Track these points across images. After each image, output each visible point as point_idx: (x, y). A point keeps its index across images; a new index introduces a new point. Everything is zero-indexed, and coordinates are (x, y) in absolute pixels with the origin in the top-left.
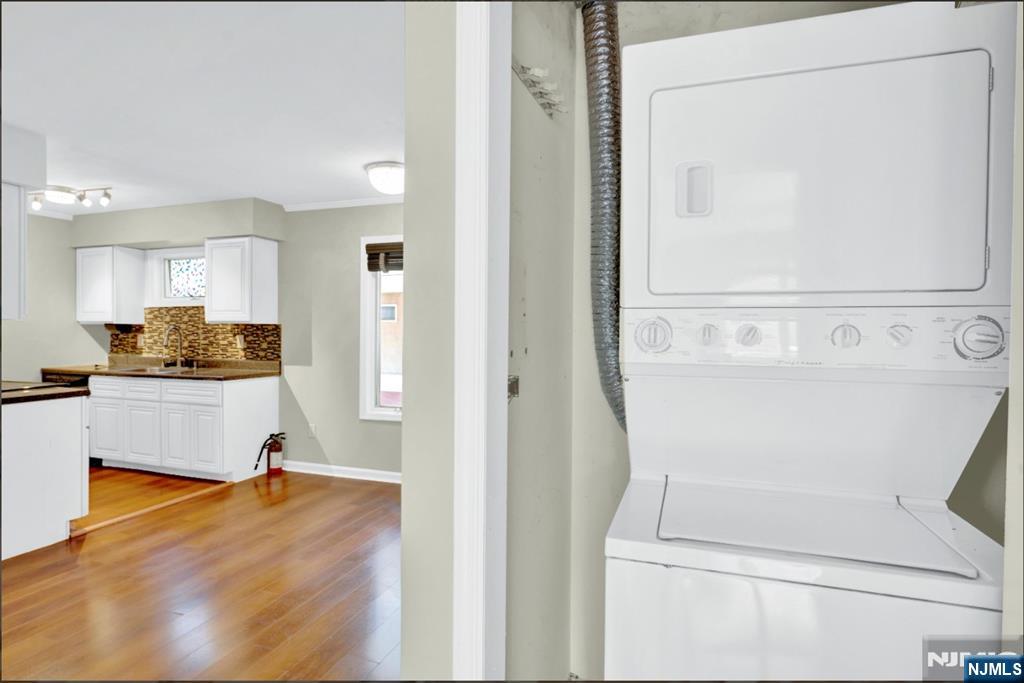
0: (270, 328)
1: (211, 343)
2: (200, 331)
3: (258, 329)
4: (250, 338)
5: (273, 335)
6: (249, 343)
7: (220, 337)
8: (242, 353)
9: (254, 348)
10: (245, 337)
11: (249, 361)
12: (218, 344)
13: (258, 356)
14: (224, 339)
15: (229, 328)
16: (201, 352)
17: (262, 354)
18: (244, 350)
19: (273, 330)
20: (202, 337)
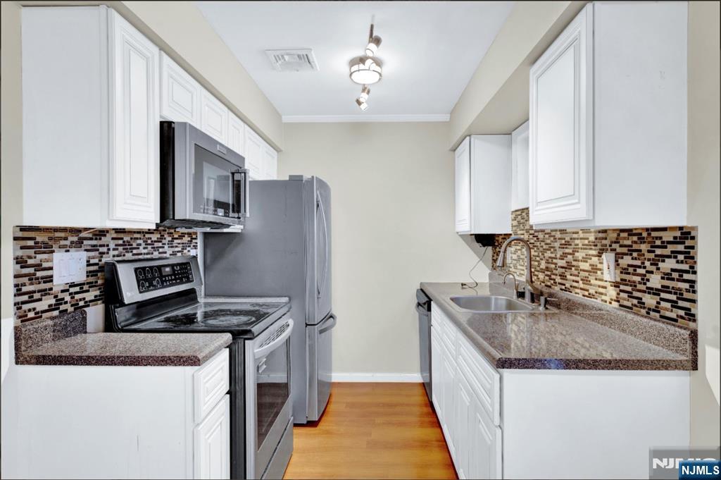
0: (668, 236)
1: (569, 266)
2: (557, 245)
3: (642, 240)
4: (627, 261)
5: (674, 254)
6: (624, 271)
7: (580, 255)
8: (612, 292)
9: (633, 284)
10: (619, 256)
11: (622, 313)
12: (577, 268)
13: (641, 303)
14: (585, 260)
15: (592, 238)
16: (558, 279)
17: (650, 300)
18: (616, 285)
19: (675, 241)
20: (559, 253)
